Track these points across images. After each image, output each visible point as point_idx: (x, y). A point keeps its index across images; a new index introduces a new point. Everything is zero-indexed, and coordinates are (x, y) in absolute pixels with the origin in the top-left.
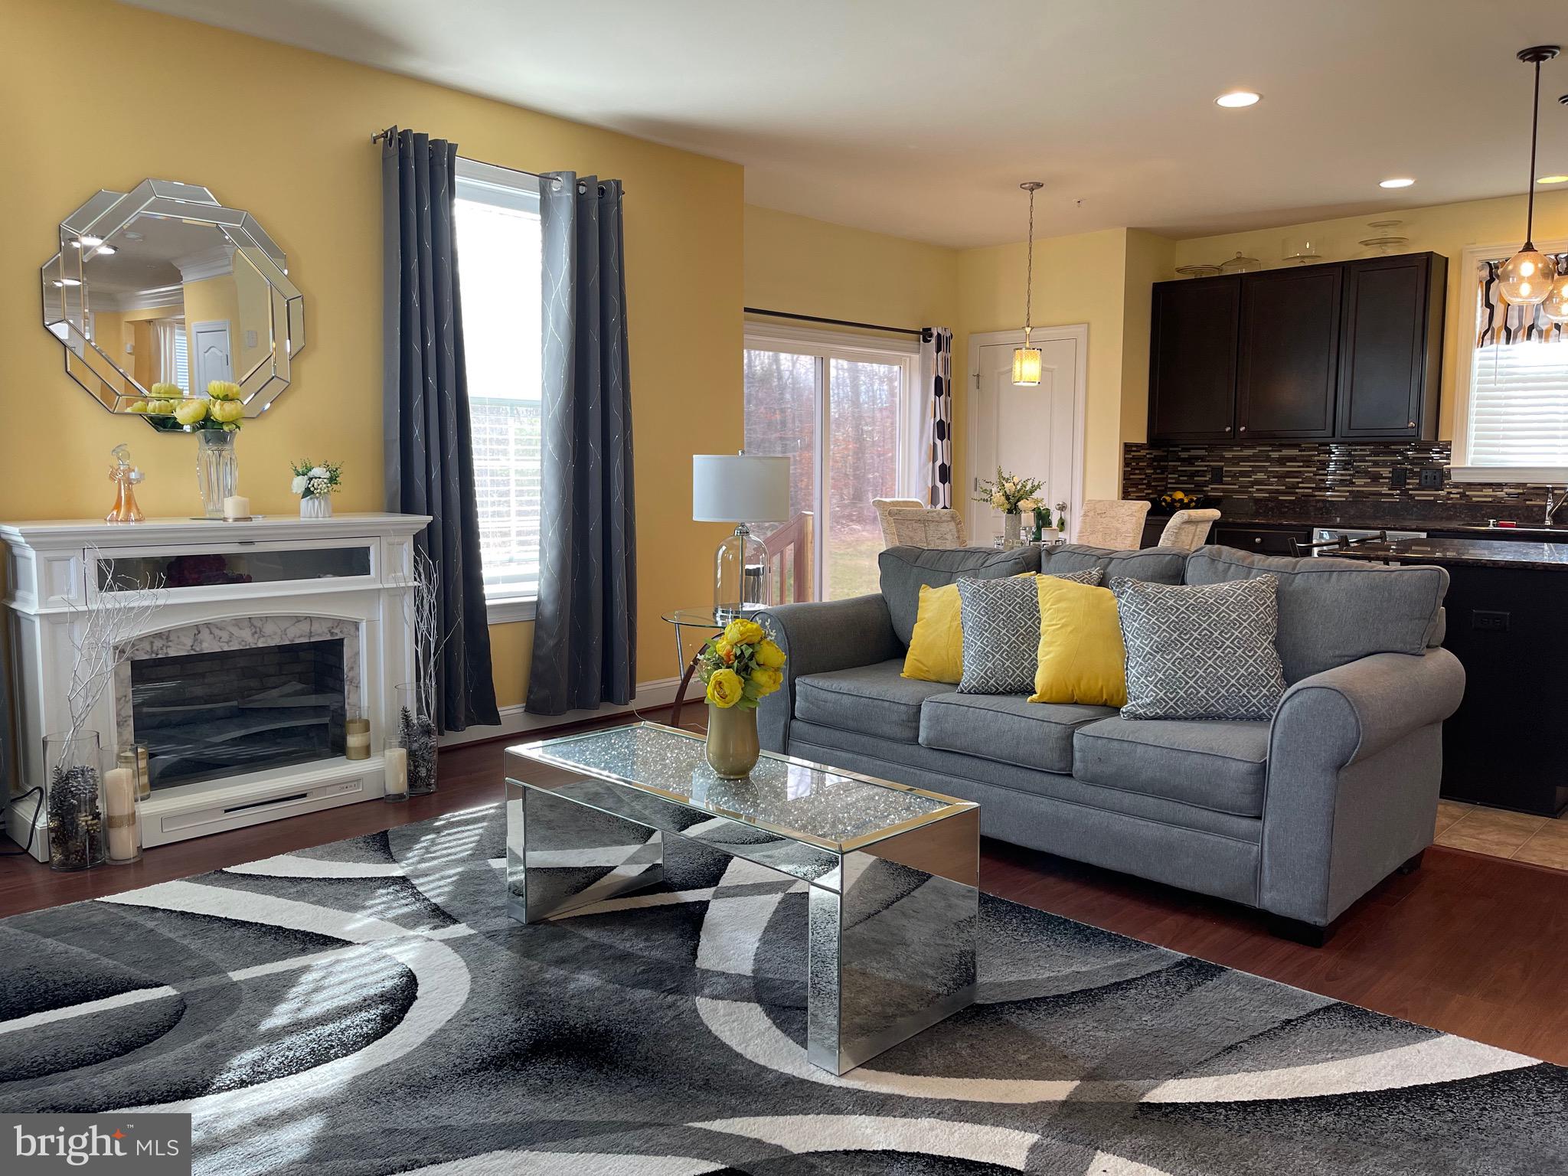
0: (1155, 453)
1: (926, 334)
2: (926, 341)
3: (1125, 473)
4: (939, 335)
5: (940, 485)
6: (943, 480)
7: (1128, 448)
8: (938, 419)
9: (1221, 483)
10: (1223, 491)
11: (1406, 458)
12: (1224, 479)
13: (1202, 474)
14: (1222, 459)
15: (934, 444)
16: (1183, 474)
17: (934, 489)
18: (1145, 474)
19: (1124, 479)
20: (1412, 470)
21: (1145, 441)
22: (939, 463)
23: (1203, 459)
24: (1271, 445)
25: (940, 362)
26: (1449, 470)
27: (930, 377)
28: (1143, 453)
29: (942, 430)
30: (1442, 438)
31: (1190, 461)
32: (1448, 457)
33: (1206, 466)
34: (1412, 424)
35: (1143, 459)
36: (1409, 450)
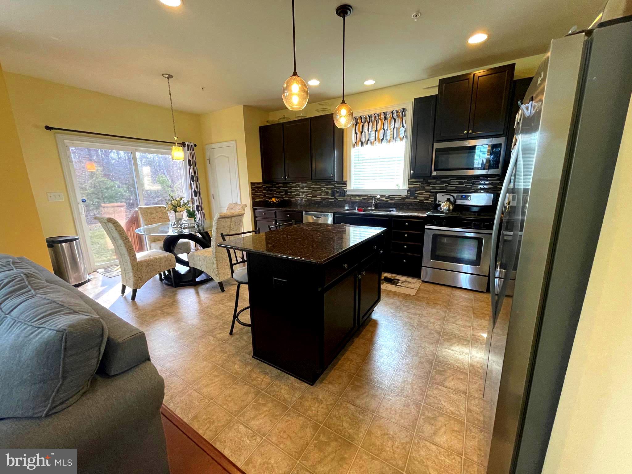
0: (266, 185)
1: (183, 145)
2: (184, 147)
3: (252, 193)
4: (188, 144)
5: (194, 197)
6: (196, 196)
7: (252, 184)
8: (191, 175)
9: (288, 195)
10: (288, 197)
11: (335, 186)
12: (288, 194)
13: (282, 192)
15: (191, 183)
16: (277, 192)
17: (193, 199)
18: (263, 192)
19: (252, 195)
20: (336, 190)
21: (261, 181)
22: (193, 190)
23: (282, 187)
24: (299, 182)
25: (189, 155)
26: (346, 190)
27: (187, 160)
28: (261, 185)
29: (193, 178)
30: (344, 180)
31: (279, 188)
32: (346, 186)
33: (283, 189)
34: (332, 175)
35: (261, 187)
36: (336, 184)
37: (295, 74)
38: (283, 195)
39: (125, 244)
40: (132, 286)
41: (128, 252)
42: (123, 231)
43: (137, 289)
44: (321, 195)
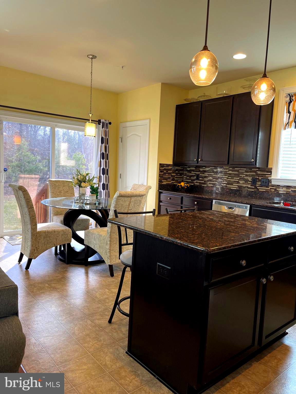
0: (177, 168)
1: (99, 122)
2: (99, 124)
3: (160, 175)
4: (103, 122)
5: (102, 175)
6: (103, 174)
7: (161, 165)
8: (102, 152)
9: (199, 180)
10: (200, 183)
11: (257, 174)
12: (200, 178)
13: (193, 176)
14: (200, 171)
15: (101, 161)
16: (188, 176)
17: (100, 177)
18: (172, 175)
19: (159, 177)
20: (258, 179)
21: (171, 163)
22: (102, 168)
23: (193, 171)
24: (214, 167)
25: (103, 132)
26: (271, 179)
27: (100, 137)
28: (170, 167)
29: (103, 156)
30: (270, 166)
31: (190, 171)
32: (271, 175)
33: (195, 173)
34: (253, 160)
35: (170, 170)
36: (258, 171)
37: (205, 48)
38: (194, 180)
39: (29, 212)
40: (28, 256)
41: (30, 221)
42: (30, 200)
43: (32, 259)
44: (238, 182)
